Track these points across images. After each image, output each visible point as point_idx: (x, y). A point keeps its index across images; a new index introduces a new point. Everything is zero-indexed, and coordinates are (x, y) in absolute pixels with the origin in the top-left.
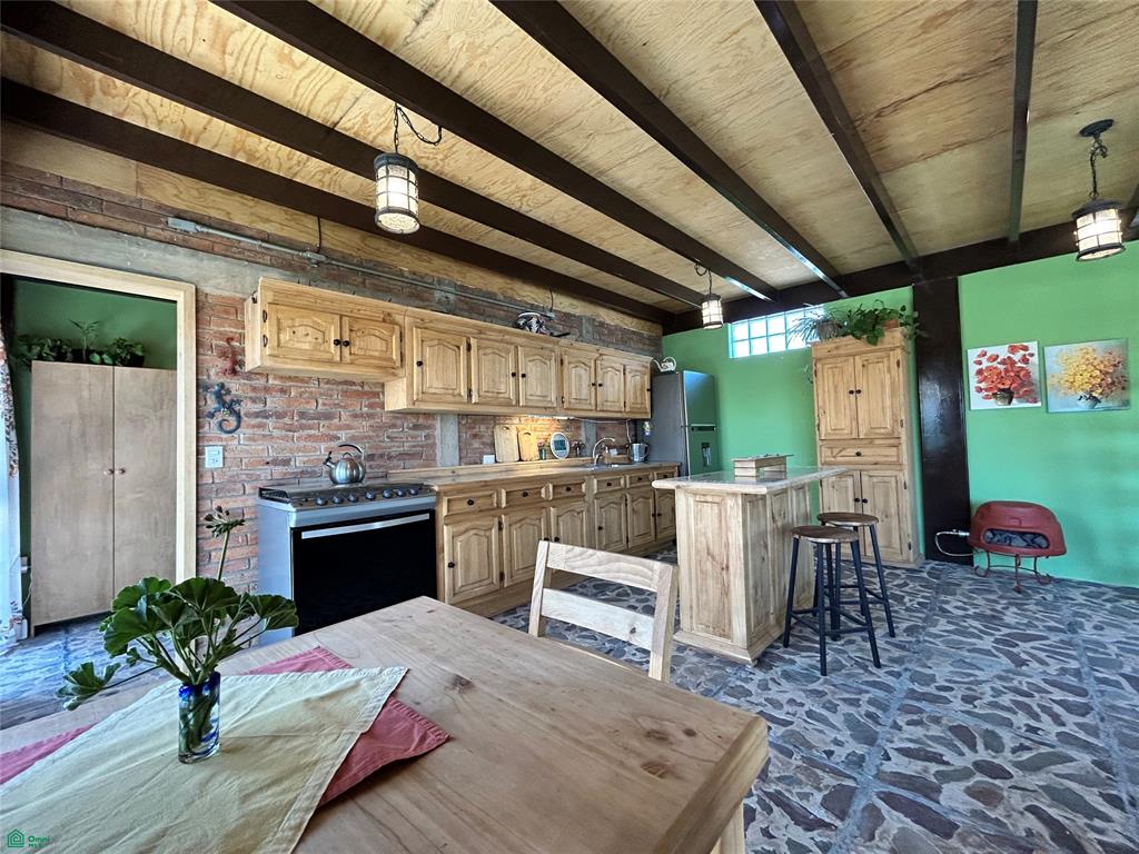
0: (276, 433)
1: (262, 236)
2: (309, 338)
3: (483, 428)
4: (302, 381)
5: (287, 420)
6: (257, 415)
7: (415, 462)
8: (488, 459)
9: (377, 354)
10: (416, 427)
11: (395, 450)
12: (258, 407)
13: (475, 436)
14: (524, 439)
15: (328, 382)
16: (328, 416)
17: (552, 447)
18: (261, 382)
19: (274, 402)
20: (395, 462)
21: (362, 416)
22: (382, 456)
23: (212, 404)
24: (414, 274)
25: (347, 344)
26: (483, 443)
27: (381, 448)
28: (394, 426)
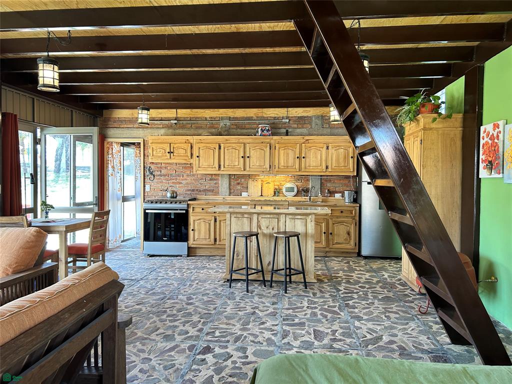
0: (164, 181)
1: (159, 119)
2: (161, 152)
3: (243, 180)
4: (171, 164)
5: (167, 177)
6: (159, 175)
7: (210, 193)
8: (244, 194)
9: (182, 155)
10: (211, 180)
11: (202, 188)
12: (159, 173)
13: (238, 184)
14: (265, 186)
15: (179, 164)
16: (179, 176)
17: (284, 190)
18: (160, 165)
19: (164, 172)
20: (202, 193)
21: (190, 175)
22: (197, 190)
23: (148, 173)
24: (212, 118)
25: (172, 153)
26: (242, 187)
27: (197, 187)
28: (202, 179)
